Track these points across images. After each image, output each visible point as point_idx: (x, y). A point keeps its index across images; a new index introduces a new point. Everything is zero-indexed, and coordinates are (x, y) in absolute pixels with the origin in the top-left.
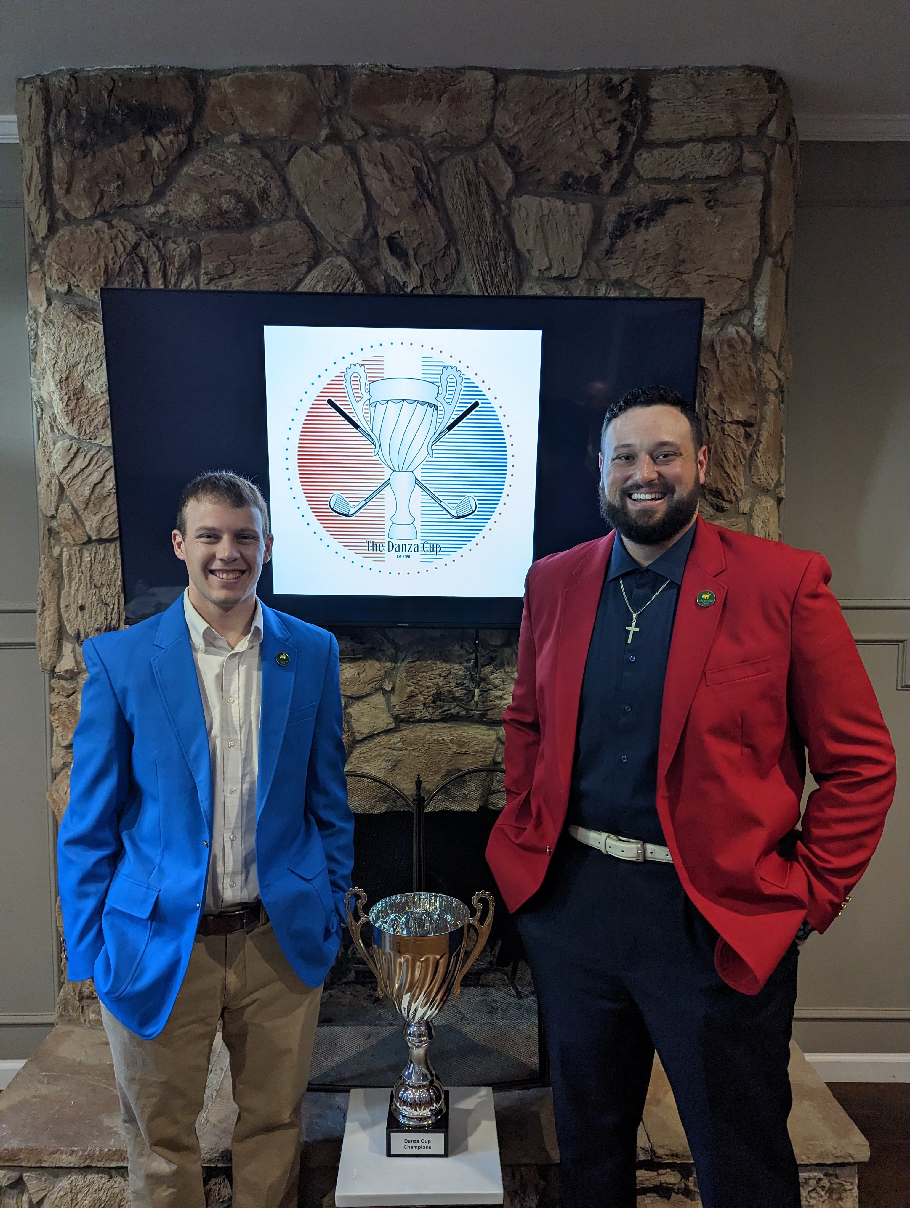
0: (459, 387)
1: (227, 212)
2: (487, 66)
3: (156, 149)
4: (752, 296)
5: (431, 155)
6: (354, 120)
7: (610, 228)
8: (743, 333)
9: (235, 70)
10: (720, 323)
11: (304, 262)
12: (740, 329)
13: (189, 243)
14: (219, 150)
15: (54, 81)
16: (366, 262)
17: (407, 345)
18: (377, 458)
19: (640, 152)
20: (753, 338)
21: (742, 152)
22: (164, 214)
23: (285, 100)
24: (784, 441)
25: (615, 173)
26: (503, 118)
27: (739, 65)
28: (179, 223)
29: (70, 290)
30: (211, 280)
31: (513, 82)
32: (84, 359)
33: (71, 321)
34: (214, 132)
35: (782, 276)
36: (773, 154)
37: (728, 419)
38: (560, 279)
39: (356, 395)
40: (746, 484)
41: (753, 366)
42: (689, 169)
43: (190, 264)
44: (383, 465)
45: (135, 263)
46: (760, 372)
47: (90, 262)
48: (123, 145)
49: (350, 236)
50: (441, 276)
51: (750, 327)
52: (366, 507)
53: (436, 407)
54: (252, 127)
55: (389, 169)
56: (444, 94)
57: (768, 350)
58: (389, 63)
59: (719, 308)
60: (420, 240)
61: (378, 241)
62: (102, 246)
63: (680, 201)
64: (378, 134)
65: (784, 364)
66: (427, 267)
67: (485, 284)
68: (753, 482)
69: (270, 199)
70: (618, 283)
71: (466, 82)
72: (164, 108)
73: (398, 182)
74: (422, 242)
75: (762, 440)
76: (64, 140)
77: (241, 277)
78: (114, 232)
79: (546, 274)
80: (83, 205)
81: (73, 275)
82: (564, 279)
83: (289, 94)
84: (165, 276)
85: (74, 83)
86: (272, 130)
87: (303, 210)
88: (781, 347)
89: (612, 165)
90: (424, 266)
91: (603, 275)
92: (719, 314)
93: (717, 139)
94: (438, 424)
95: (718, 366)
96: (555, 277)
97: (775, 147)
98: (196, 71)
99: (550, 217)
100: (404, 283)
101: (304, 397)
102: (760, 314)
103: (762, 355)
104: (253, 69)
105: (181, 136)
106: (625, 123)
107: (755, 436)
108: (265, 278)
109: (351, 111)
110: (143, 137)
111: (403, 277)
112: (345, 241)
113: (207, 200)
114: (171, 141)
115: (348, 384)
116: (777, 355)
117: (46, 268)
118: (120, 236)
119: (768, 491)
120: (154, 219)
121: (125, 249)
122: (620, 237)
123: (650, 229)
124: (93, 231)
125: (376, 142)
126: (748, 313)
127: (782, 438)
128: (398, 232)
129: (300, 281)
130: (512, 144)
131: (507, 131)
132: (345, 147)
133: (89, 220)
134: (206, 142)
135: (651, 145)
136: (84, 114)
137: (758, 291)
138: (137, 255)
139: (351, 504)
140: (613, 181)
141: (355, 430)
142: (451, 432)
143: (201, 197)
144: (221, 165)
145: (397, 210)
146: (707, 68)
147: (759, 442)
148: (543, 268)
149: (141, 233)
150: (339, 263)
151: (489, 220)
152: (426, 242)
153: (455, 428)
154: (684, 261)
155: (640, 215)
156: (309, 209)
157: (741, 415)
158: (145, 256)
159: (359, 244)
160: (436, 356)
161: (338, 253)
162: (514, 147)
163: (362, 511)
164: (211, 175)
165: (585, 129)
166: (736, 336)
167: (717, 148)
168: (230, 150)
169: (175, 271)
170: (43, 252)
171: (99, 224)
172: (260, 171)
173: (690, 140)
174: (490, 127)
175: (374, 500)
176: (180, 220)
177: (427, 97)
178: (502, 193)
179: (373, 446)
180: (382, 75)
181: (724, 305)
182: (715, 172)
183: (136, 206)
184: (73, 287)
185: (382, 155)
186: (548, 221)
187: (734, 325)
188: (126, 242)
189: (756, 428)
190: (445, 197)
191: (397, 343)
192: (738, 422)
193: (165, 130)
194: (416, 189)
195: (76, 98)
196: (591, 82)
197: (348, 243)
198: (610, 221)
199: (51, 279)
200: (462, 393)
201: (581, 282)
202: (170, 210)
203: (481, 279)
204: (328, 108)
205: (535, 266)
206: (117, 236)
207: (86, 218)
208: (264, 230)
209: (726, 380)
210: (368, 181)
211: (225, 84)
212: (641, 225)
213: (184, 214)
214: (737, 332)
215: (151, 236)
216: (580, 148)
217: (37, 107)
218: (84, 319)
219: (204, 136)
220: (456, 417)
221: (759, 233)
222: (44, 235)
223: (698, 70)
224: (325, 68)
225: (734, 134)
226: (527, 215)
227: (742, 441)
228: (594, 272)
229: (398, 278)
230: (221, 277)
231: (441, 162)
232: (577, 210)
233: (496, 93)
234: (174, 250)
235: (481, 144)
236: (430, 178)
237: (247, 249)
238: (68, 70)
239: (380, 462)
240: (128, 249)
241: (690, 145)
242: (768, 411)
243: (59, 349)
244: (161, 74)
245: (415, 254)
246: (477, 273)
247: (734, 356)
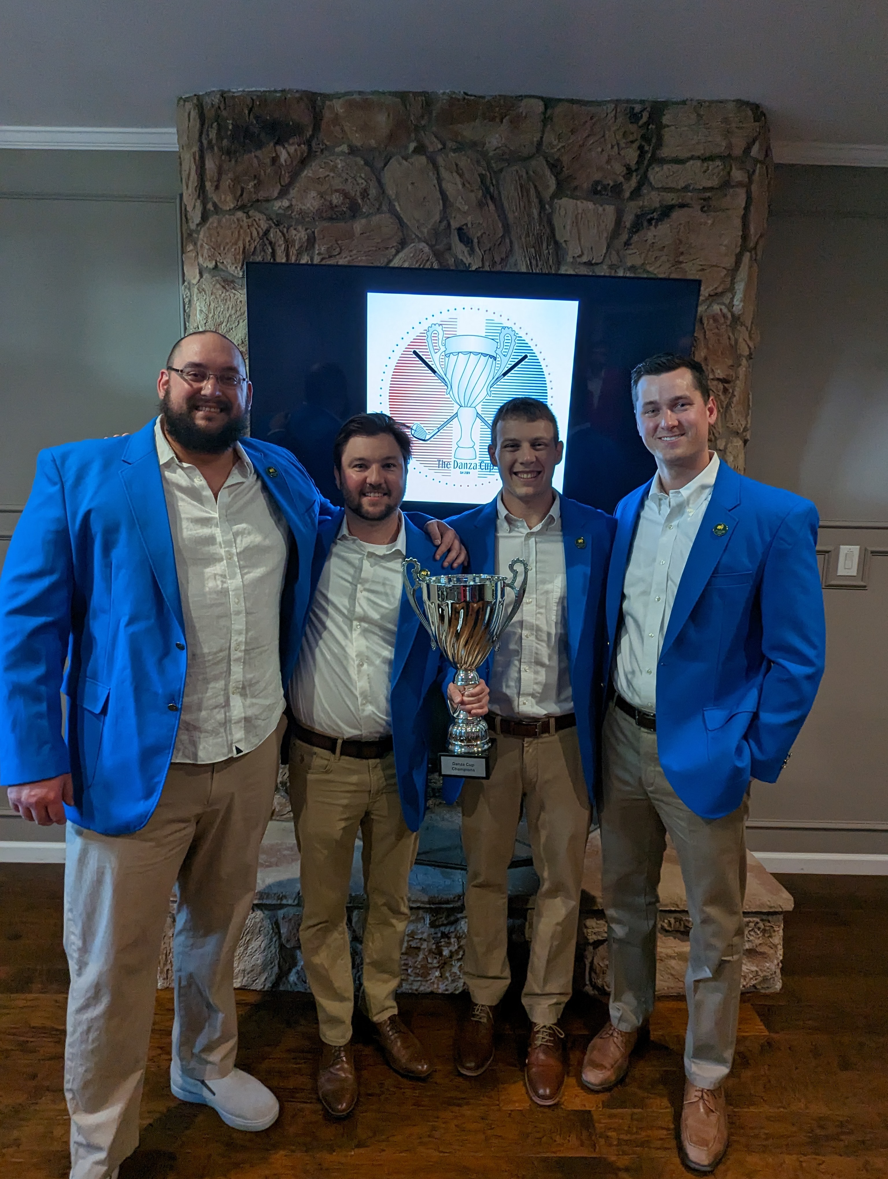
0: (513, 343)
1: (336, 206)
2: (540, 95)
3: (284, 156)
4: (733, 283)
5: (494, 165)
6: (436, 137)
7: (628, 225)
8: (725, 310)
9: (346, 94)
10: (708, 302)
11: (393, 247)
12: (723, 307)
13: (306, 230)
14: (331, 158)
15: (207, 100)
16: (440, 247)
17: (475, 309)
18: (448, 396)
19: (653, 166)
20: (733, 315)
21: (731, 169)
22: (288, 207)
23: (384, 119)
24: (751, 396)
25: (634, 182)
26: (550, 137)
27: (732, 99)
28: (299, 214)
29: (216, 266)
30: (322, 259)
31: (559, 109)
32: (226, 320)
33: (217, 289)
34: (328, 143)
35: (755, 268)
36: (754, 171)
37: (711, 377)
38: (589, 264)
39: (435, 348)
40: (722, 427)
41: (731, 336)
42: (690, 181)
43: (307, 246)
44: (453, 402)
45: (266, 245)
46: (736, 341)
47: (233, 244)
48: (259, 153)
49: (429, 227)
50: (497, 259)
51: (730, 306)
52: (438, 434)
53: (495, 359)
54: (357, 139)
55: (461, 176)
56: (505, 116)
57: (742, 324)
58: (466, 91)
59: (708, 290)
60: (482, 231)
61: (450, 231)
62: (242, 231)
63: (682, 206)
64: (454, 147)
65: (753, 336)
66: (487, 252)
67: (531, 266)
68: (728, 427)
69: (369, 197)
70: (633, 268)
71: (523, 107)
72: (291, 123)
73: (467, 185)
74: (485, 233)
75: (736, 393)
76: (216, 148)
77: (346, 257)
78: (250, 220)
79: (578, 260)
80: (228, 199)
81: (220, 254)
82: (592, 265)
83: (386, 114)
84: (287, 256)
85: (223, 102)
86: (373, 142)
87: (394, 206)
88: (752, 323)
89: (632, 176)
90: (485, 251)
91: (621, 261)
92: (707, 295)
93: (711, 158)
94: (496, 371)
95: (705, 335)
96: (585, 263)
97: (756, 166)
98: (316, 93)
99: (583, 216)
100: (470, 264)
101: (396, 348)
102: (739, 296)
103: (739, 328)
104: (360, 93)
105: (303, 146)
106: (643, 143)
107: (731, 391)
108: (364, 258)
109: (434, 129)
110: (275, 147)
111: (469, 259)
112: (425, 231)
113: (322, 197)
114: (296, 150)
115: (429, 339)
116: (749, 329)
117: (199, 248)
118: (255, 224)
119: (738, 433)
120: (281, 211)
121: (258, 233)
122: (636, 232)
123: (659, 227)
124: (235, 220)
125: (453, 155)
126: (729, 295)
127: (749, 394)
128: (466, 225)
129: (390, 261)
130: (556, 157)
131: (552, 148)
132: (427, 157)
133: (232, 211)
134: (322, 151)
135: (662, 161)
136: (230, 127)
137: (738, 278)
138: (267, 239)
139: (427, 431)
140: (633, 189)
141: (433, 375)
142: (506, 377)
143: (319, 194)
144: (334, 169)
145: (466, 207)
146: (709, 102)
147: (733, 395)
148: (576, 255)
149: (270, 222)
150: (421, 247)
151: (536, 216)
152: (487, 233)
153: (509, 374)
154: (682, 253)
155: (652, 216)
156: (399, 205)
157: (721, 374)
158: (273, 240)
159: (436, 233)
160: (497, 319)
161: (420, 240)
162: (558, 160)
163: (435, 437)
164: (325, 177)
165: (612, 147)
166: (719, 313)
167: (712, 165)
168: (341, 158)
169: (295, 252)
170: (196, 236)
171: (240, 214)
172: (363, 175)
173: (692, 158)
174: (540, 143)
175: (445, 428)
176: (301, 212)
177: (493, 119)
178: (547, 195)
179: (446, 387)
180: (459, 100)
181: (711, 288)
182: (709, 184)
183: (267, 200)
184: (218, 264)
185: (457, 165)
186: (581, 219)
187: (718, 304)
188: (259, 229)
189: (732, 384)
190: (503, 198)
191: (468, 308)
192: (718, 379)
193: (291, 141)
194: (481, 191)
195: (224, 113)
196: (618, 110)
197: (428, 232)
198: (628, 219)
199: (202, 256)
200: (515, 348)
201: (605, 267)
202: (293, 204)
203: (529, 262)
204: (416, 126)
205: (570, 253)
206: (253, 225)
207: (230, 210)
208: (364, 221)
209: (711, 346)
210: (444, 185)
211: (338, 106)
212: (651, 224)
213: (303, 207)
214: (721, 310)
215: (277, 225)
216: (608, 162)
217: (194, 119)
218: (227, 288)
219: (321, 146)
220: (510, 366)
221: (741, 233)
222: (198, 222)
223: (700, 103)
224: (416, 94)
225: (726, 155)
226: (566, 213)
227: (720, 394)
228: (615, 259)
229: (464, 260)
230: (330, 257)
231: (501, 170)
232: (604, 210)
233: (545, 117)
234: (295, 235)
235: (530, 157)
236: (492, 183)
237: (351, 236)
238: (219, 91)
239: (451, 399)
240: (261, 234)
241: (691, 162)
242: (741, 372)
243: (209, 311)
244: (289, 96)
245: (479, 242)
246: (525, 257)
247: (717, 328)
